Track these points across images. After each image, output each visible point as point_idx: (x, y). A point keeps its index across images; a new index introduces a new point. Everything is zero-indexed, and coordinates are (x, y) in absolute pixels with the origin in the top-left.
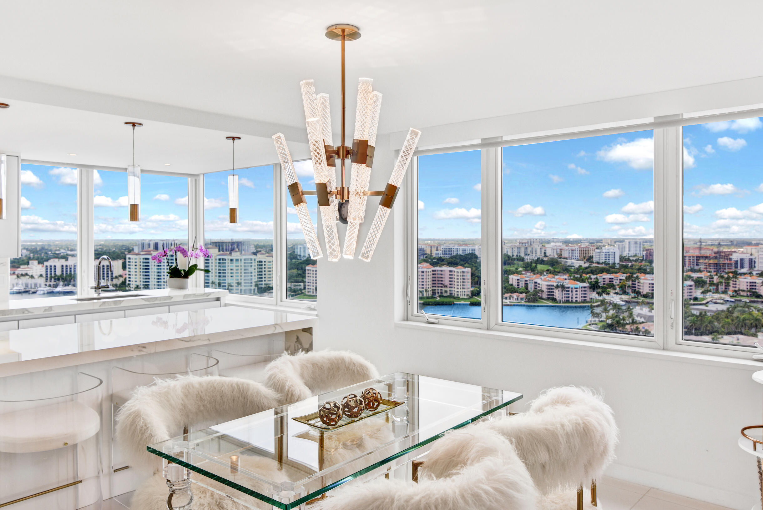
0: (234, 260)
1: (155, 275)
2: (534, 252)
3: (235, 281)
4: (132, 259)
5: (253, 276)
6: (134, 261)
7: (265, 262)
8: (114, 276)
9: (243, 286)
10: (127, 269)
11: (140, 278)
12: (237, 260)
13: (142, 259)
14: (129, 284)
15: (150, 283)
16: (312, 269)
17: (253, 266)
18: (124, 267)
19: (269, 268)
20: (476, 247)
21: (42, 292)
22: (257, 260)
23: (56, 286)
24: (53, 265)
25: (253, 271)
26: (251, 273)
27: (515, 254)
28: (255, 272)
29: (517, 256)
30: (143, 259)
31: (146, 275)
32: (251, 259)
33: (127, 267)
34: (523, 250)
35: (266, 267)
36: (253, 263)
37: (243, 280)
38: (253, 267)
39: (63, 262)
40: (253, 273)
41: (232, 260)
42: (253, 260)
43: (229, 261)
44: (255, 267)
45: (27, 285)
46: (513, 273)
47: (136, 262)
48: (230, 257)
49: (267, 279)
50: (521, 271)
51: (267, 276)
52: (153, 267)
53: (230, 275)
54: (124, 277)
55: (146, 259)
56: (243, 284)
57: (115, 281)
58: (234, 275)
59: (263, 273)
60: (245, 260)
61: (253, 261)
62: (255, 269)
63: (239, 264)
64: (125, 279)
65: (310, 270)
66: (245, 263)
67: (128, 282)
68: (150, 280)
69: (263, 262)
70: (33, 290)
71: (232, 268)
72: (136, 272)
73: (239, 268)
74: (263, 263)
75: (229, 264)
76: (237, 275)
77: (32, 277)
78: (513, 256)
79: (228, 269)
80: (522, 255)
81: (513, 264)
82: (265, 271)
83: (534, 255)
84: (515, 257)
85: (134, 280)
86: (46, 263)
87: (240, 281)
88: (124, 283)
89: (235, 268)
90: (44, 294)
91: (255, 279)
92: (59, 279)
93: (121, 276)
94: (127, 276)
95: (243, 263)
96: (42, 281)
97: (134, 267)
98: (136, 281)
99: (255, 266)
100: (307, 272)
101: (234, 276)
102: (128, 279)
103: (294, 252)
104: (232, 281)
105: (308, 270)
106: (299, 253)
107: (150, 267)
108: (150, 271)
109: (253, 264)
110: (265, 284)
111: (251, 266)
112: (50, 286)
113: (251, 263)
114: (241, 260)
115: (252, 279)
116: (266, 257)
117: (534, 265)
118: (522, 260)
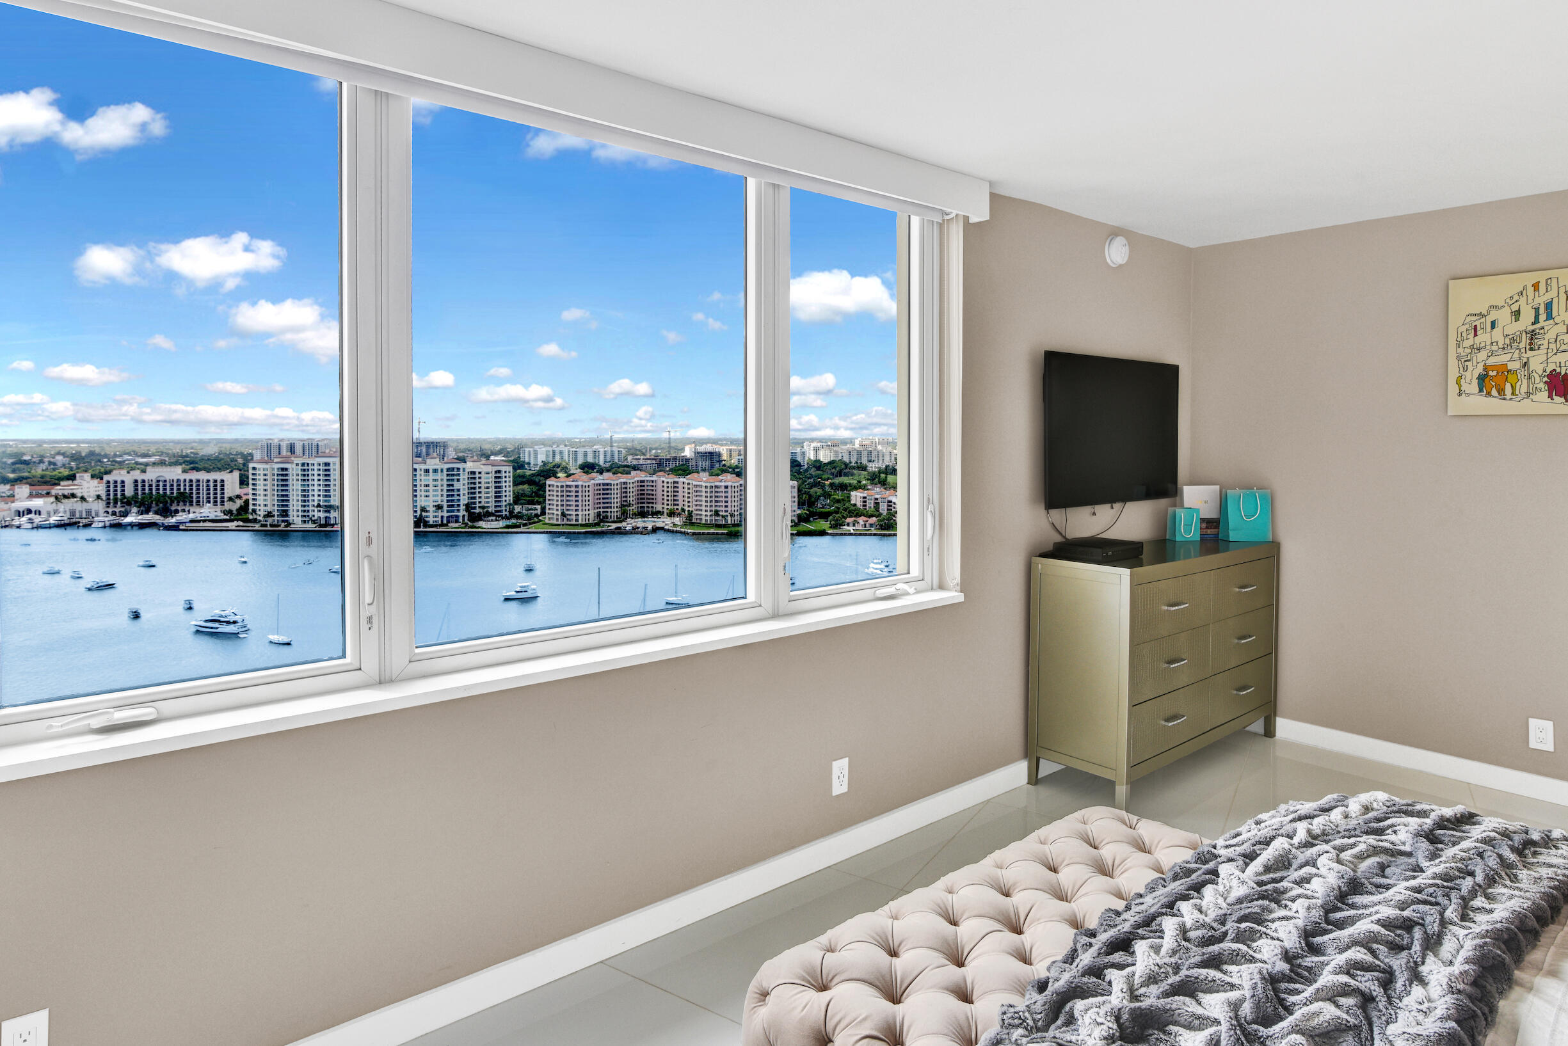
0: (431, 471)
1: (298, 495)
2: (881, 458)
3: (432, 504)
4: (259, 469)
5: (461, 495)
6: (262, 472)
7: (480, 473)
8: (226, 496)
9: (445, 511)
10: (251, 486)
11: (273, 500)
12: (435, 471)
13: (276, 470)
14: (254, 511)
15: (291, 508)
16: (556, 484)
17: (461, 480)
18: (243, 482)
19: (486, 483)
20: (798, 450)
21: (101, 525)
22: (467, 471)
23: (125, 514)
24: (119, 479)
25: (461, 487)
26: (459, 490)
27: (854, 460)
28: (464, 489)
29: (857, 463)
30: (278, 469)
31: (283, 496)
32: (458, 469)
33: (251, 482)
34: (865, 454)
35: (482, 480)
36: (461, 475)
37: (445, 501)
38: (462, 482)
39: (137, 475)
40: (461, 490)
41: (427, 471)
42: (461, 470)
43: (422, 472)
44: (464, 482)
45: (73, 513)
46: (856, 488)
47: (265, 475)
48: (423, 467)
49: (483, 500)
50: (865, 486)
51: (483, 495)
52: (295, 482)
53: (423, 494)
54: (245, 498)
55: (283, 469)
56: (445, 508)
57: (228, 506)
58: (431, 493)
59: (478, 490)
60: (448, 470)
61: (461, 472)
62: (464, 485)
63: (439, 476)
64: (247, 502)
65: (553, 486)
66: (448, 475)
67: (251, 507)
68: (291, 503)
69: (477, 473)
70: (85, 521)
71: (427, 483)
72: (265, 490)
73: (439, 483)
74: (477, 475)
75: (423, 478)
76: (435, 493)
77: (83, 499)
78: (851, 462)
79: (421, 485)
80: (864, 461)
81: (853, 475)
82: (480, 488)
83: (881, 462)
84: (853, 464)
85: (262, 503)
86: (106, 478)
87: (440, 503)
88: (244, 508)
89: (431, 483)
90: (105, 527)
91: (464, 500)
92: (129, 503)
93: (239, 497)
94: (250, 497)
95: (445, 475)
96: (100, 506)
97: (262, 482)
98: (265, 505)
99: (464, 479)
100: (547, 488)
101: (431, 496)
102: (251, 502)
103: (519, 457)
104: (427, 504)
105: (549, 486)
106: (527, 460)
107: (290, 482)
108: (290, 488)
109: (461, 477)
110: (479, 507)
111: (458, 480)
112: (114, 514)
113: (459, 474)
114: (442, 471)
115: (459, 500)
116: (482, 466)
117: (883, 476)
118: (864, 468)
